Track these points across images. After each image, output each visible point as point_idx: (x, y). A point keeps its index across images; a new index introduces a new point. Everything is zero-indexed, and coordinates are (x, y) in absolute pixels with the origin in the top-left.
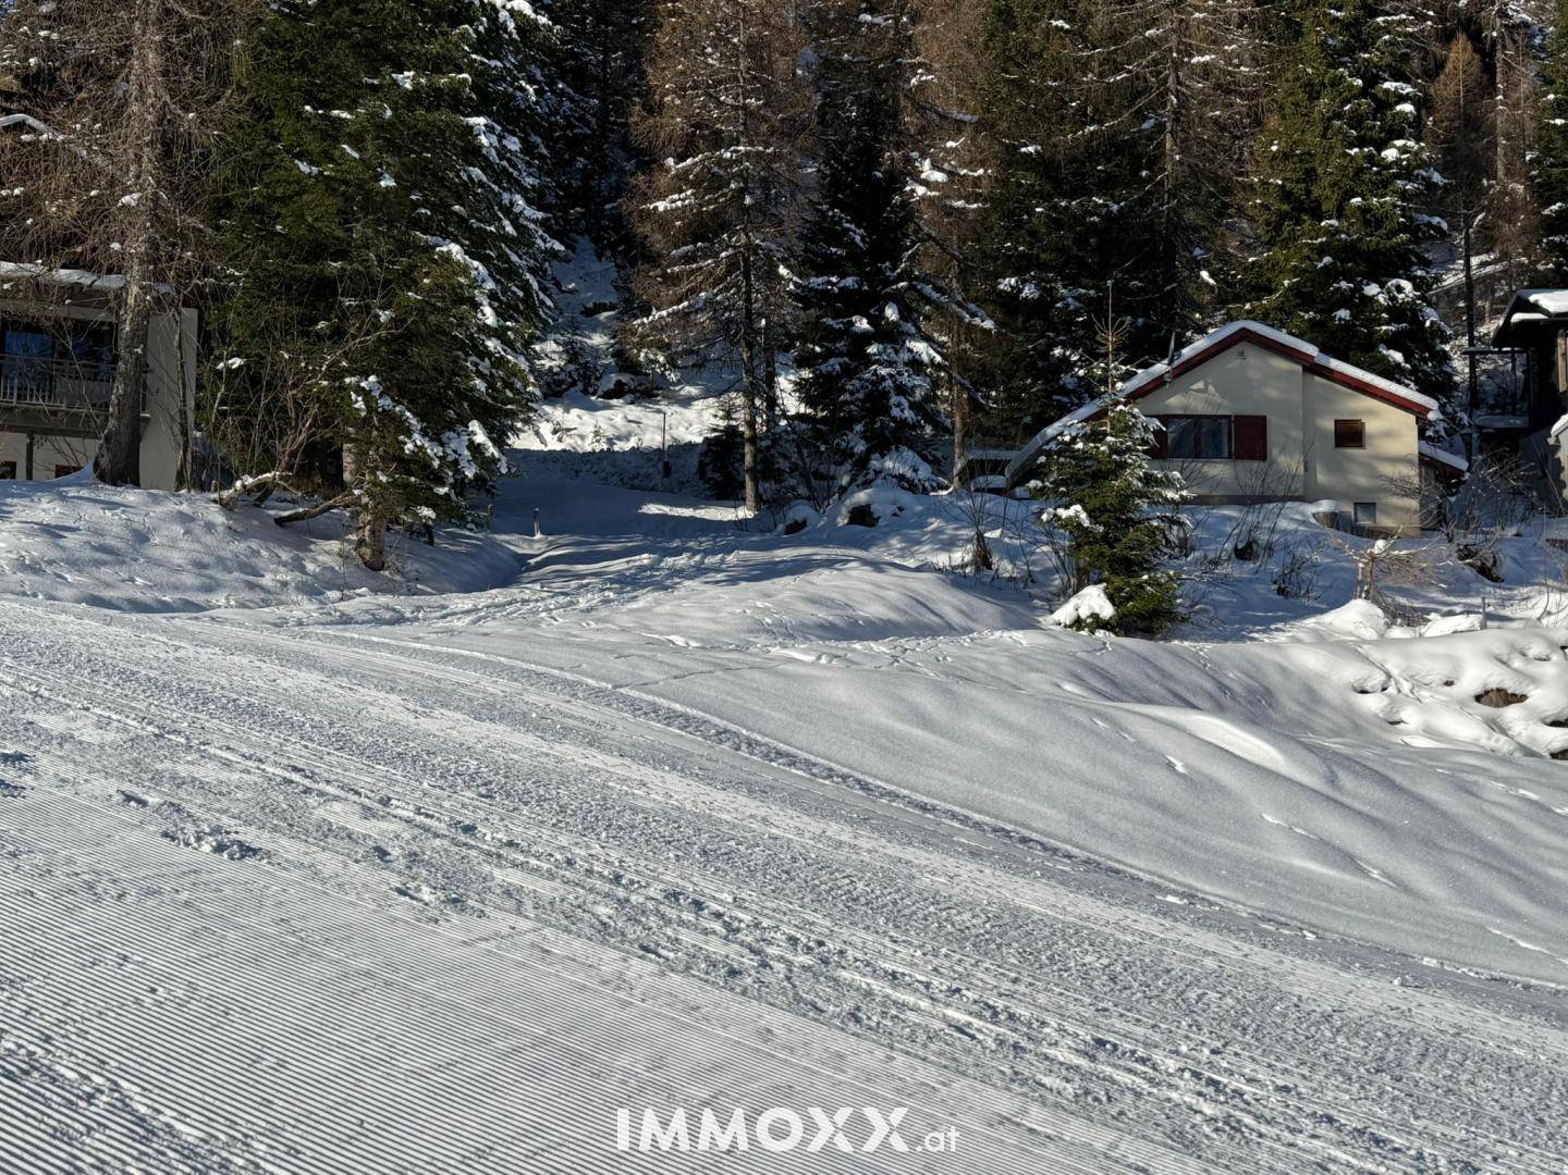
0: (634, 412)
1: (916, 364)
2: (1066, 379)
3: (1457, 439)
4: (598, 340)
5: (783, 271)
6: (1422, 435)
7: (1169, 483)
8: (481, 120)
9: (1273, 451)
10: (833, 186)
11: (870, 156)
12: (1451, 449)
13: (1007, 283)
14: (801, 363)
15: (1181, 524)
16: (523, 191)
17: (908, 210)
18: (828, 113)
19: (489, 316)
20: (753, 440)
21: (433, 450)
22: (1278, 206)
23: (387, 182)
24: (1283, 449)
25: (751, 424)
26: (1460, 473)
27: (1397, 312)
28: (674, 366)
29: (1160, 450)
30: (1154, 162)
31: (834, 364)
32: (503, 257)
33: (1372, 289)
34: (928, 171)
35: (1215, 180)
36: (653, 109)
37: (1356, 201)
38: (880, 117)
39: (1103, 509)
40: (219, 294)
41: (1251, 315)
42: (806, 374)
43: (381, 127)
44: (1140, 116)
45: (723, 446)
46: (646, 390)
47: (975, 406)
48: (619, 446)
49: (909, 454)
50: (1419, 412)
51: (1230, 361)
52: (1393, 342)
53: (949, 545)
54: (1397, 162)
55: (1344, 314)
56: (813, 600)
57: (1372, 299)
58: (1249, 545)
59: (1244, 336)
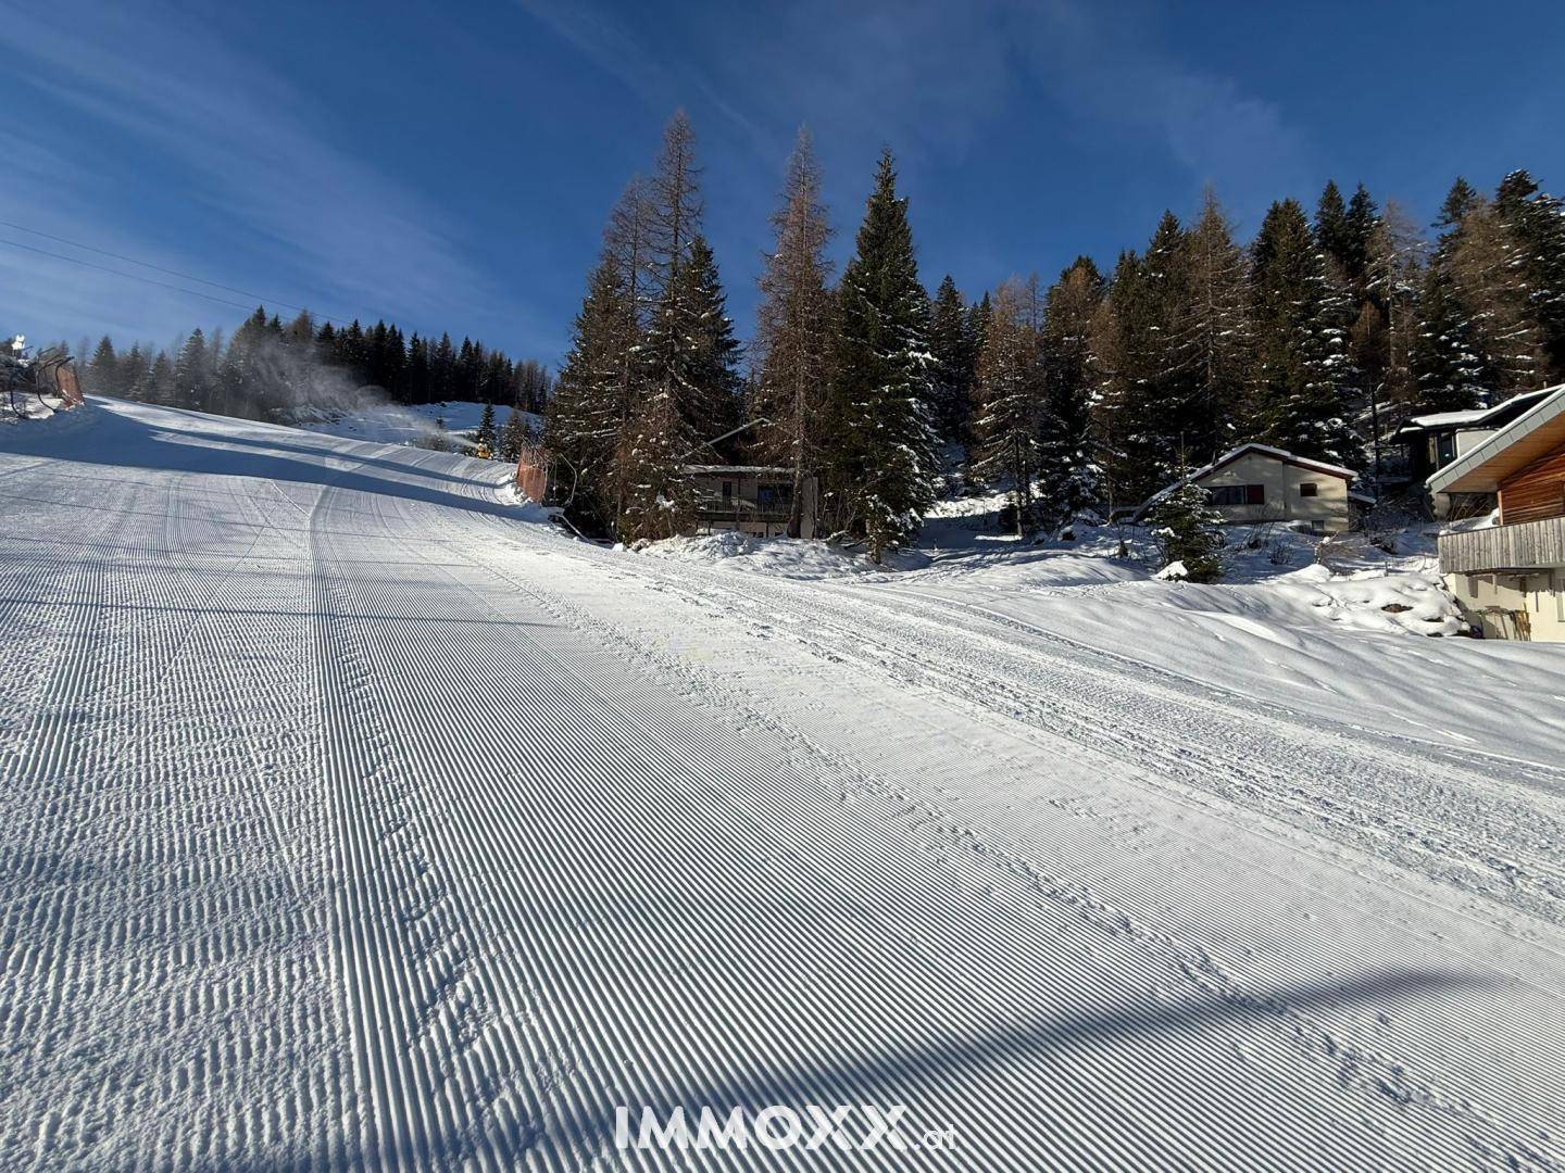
0: (972, 501)
1: (1091, 474)
2: (1161, 475)
3: (1370, 490)
4: (957, 475)
5: (1032, 442)
6: (1349, 488)
7: (1215, 517)
8: (913, 400)
9: (1268, 500)
10: (1053, 407)
11: (1068, 393)
12: (1367, 494)
13: (1133, 437)
14: (1040, 477)
15: (1220, 534)
16: (929, 423)
17: (1087, 412)
18: (1050, 378)
19: (917, 470)
20: (1021, 508)
21: (897, 520)
22: (1266, 392)
23: (880, 426)
24: (1273, 499)
25: (1020, 503)
26: (1371, 505)
27: (1333, 433)
28: (987, 483)
29: (1210, 502)
30: (1203, 380)
31: (1055, 477)
32: (921, 447)
33: (1320, 424)
34: (1094, 395)
35: (1234, 384)
36: (978, 386)
37: (1310, 385)
38: (1073, 377)
39: (1181, 529)
40: (825, 471)
41: (1253, 441)
42: (1043, 481)
43: (878, 406)
44: (1195, 361)
45: (1008, 513)
46: (977, 493)
47: (1118, 489)
48: (966, 514)
49: (1088, 510)
50: (1348, 478)
51: (1245, 462)
52: (1331, 447)
53: (1108, 547)
54: (1332, 365)
55: (1304, 436)
56: (1048, 571)
57: (1319, 429)
58: (1256, 542)
59: (1251, 450)
